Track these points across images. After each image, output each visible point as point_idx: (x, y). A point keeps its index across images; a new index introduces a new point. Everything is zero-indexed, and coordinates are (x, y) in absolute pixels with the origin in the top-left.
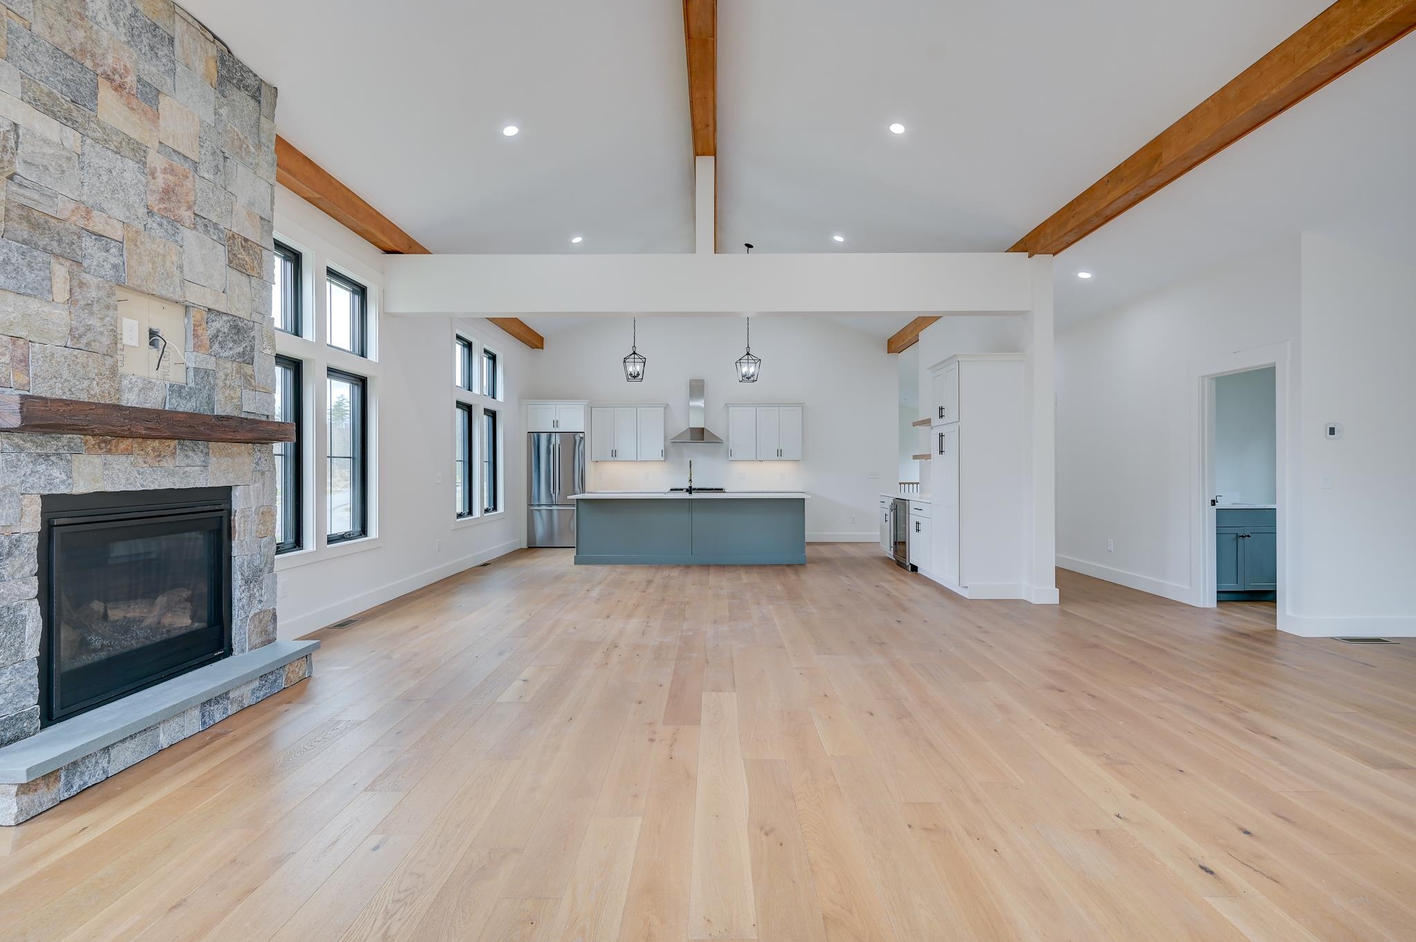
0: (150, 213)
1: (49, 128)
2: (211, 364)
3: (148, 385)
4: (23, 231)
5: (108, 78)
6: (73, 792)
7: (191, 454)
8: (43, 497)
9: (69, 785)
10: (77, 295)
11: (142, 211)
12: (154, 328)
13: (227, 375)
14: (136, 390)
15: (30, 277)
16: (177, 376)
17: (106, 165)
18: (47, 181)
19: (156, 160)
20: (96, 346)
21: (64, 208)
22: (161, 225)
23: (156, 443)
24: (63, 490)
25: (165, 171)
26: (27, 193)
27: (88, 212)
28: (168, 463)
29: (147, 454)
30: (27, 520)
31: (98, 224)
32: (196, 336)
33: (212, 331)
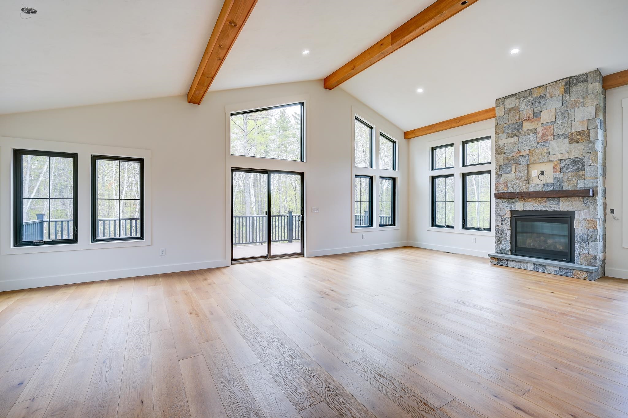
0: (538, 143)
1: (511, 140)
2: (561, 175)
3: (538, 185)
4: (507, 162)
5: (525, 120)
6: (500, 264)
7: (551, 201)
8: (511, 211)
9: (499, 263)
10: (517, 170)
11: (535, 144)
12: (543, 170)
13: (568, 178)
14: (533, 187)
15: (508, 170)
16: (551, 181)
17: (525, 139)
18: (511, 150)
19: (540, 129)
20: (522, 179)
21: (514, 154)
22: (541, 145)
23: (540, 199)
24: (514, 210)
25: (543, 130)
26: (507, 155)
27: (520, 152)
28: (544, 204)
29: (537, 202)
30: (507, 215)
31: (523, 153)
32: (554, 168)
33: (562, 165)
